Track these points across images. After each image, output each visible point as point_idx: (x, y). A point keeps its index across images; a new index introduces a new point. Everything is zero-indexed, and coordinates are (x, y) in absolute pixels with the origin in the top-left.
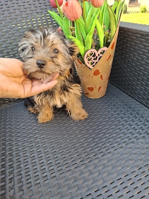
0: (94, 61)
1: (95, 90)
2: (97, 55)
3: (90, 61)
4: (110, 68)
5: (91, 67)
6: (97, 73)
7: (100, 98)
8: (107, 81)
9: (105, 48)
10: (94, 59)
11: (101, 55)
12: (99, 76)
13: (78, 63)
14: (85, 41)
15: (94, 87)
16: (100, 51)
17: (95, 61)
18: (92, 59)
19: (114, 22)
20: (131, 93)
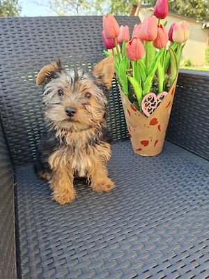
0: (151, 107)
1: (151, 144)
2: (156, 100)
3: (148, 107)
4: (169, 117)
5: (148, 114)
6: (154, 122)
7: (157, 156)
8: (165, 134)
9: (165, 93)
10: (152, 105)
11: (160, 101)
12: (157, 126)
13: (131, 110)
14: (144, 83)
15: (149, 140)
16: (159, 96)
17: (153, 108)
18: (150, 105)
19: (175, 66)
20: (195, 149)
